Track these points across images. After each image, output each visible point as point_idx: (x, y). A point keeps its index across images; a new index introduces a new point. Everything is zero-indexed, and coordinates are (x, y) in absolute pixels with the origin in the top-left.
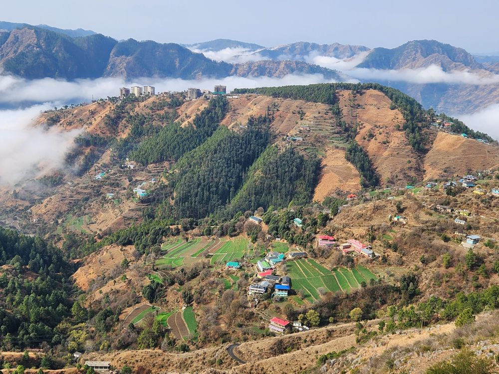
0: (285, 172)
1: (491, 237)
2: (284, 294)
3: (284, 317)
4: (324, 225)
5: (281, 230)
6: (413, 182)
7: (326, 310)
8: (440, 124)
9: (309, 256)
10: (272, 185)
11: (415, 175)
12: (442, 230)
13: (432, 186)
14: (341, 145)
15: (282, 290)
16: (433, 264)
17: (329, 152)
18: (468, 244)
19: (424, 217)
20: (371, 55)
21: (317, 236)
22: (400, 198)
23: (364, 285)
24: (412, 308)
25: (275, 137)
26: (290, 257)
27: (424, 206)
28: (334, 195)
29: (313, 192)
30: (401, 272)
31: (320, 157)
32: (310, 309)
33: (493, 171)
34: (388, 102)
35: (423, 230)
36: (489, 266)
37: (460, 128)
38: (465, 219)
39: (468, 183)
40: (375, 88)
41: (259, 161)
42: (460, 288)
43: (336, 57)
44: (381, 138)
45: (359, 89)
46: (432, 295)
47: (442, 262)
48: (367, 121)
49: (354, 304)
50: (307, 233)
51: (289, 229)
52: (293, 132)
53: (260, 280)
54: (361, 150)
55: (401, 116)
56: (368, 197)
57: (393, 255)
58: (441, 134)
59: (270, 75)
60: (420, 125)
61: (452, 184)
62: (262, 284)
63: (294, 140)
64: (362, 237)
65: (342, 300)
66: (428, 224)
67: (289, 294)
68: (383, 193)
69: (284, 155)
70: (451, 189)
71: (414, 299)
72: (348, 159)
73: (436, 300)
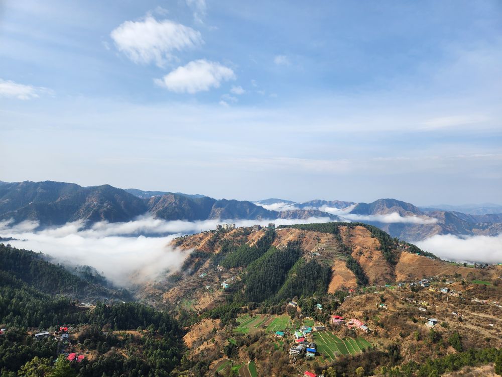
0: (310, 274)
1: (444, 320)
2: (312, 355)
3: (313, 371)
4: (336, 309)
5: (309, 311)
6: (389, 283)
7: (340, 367)
8: (402, 247)
9: (327, 329)
10: (303, 282)
11: (390, 278)
12: (412, 314)
13: (402, 285)
14: (343, 259)
15: (311, 352)
16: (408, 338)
17: (336, 263)
18: (429, 325)
19: (399, 306)
20: (357, 206)
21: (332, 316)
22: (382, 293)
23: (364, 350)
24: (397, 368)
25: (303, 253)
26: (315, 329)
27: (398, 298)
28: (341, 290)
29: (328, 287)
30: (387, 342)
31: (331, 265)
32: (330, 366)
33: (440, 277)
34: (369, 234)
35: (399, 314)
36: (446, 340)
37: (415, 249)
38: (426, 308)
39: (424, 284)
40: (361, 225)
41: (295, 267)
42: (428, 355)
43: (337, 207)
44: (367, 254)
45: (352, 226)
46: (410, 360)
47: (414, 336)
48: (358, 244)
49: (359, 364)
50: (325, 314)
51: (314, 311)
52: (314, 250)
53: (297, 345)
54: (356, 262)
55: (378, 242)
56: (362, 291)
57: (381, 331)
58: (404, 253)
59: (300, 218)
60: (390, 247)
61: (414, 284)
62: (298, 347)
63: (315, 255)
64: (360, 317)
65: (350, 360)
66: (402, 310)
67: (316, 355)
68: (371, 289)
69: (309, 264)
70: (414, 288)
71: (398, 362)
72: (348, 267)
73: (412, 364)
